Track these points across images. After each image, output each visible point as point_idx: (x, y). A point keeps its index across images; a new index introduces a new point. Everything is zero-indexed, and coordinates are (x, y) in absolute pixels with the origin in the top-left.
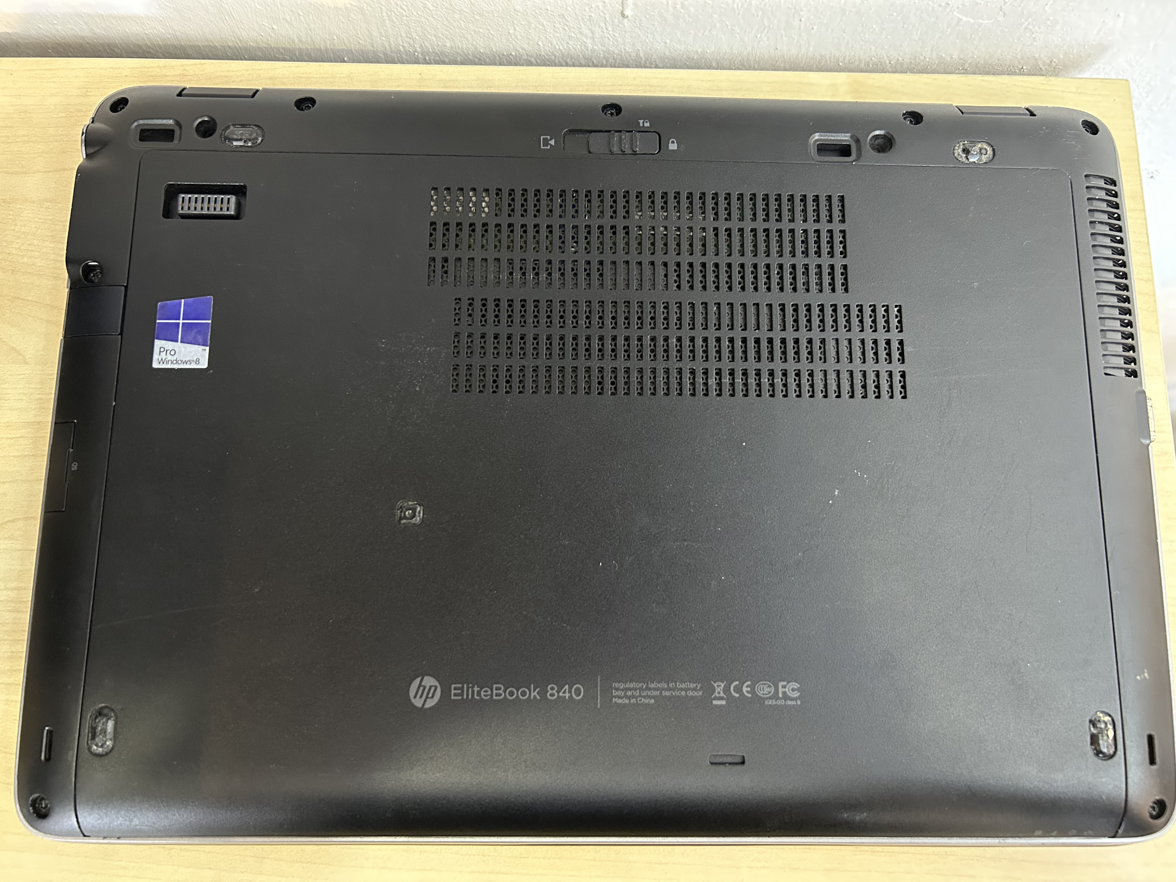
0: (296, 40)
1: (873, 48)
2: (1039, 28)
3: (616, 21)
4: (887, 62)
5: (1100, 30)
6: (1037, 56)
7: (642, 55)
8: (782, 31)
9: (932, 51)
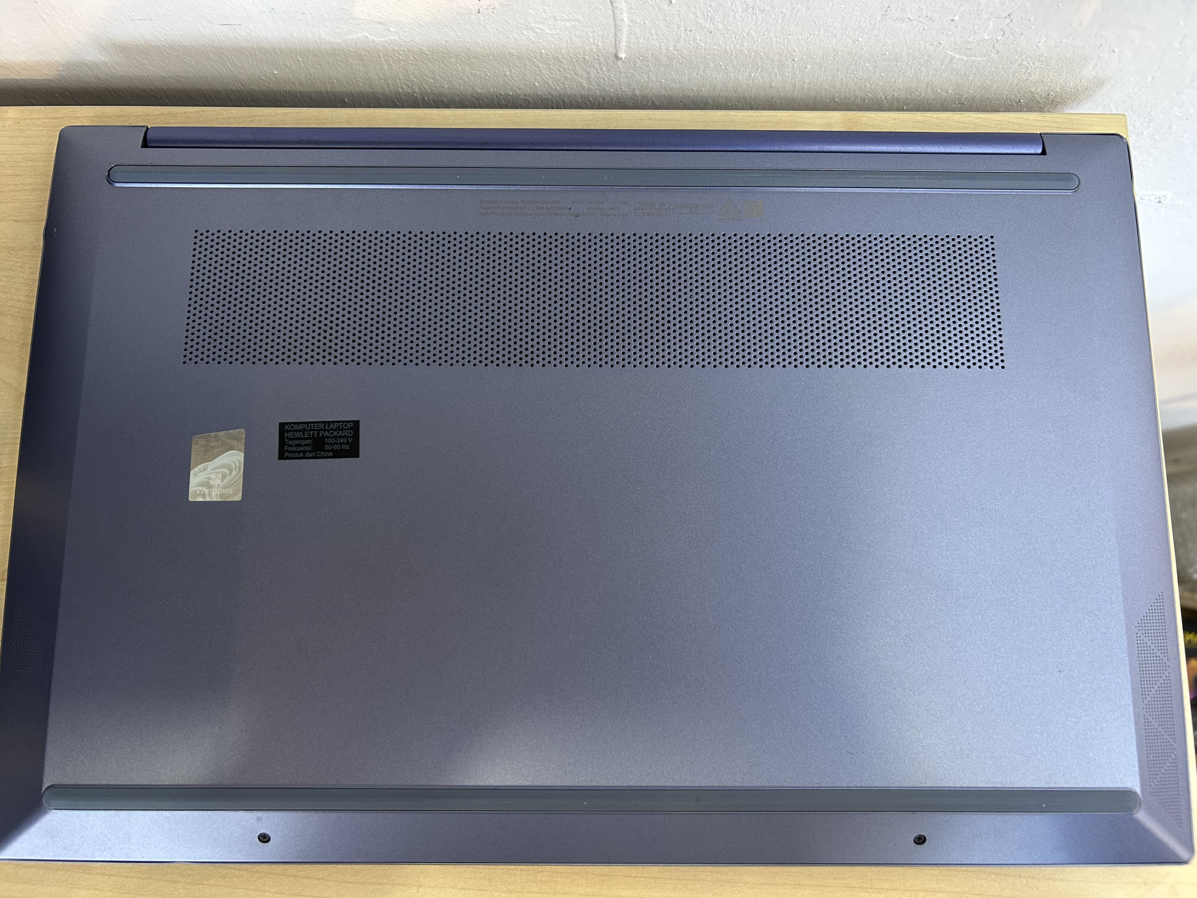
0: (297, 84)
1: (868, 85)
2: (1034, 64)
3: (610, 63)
4: (883, 97)
5: (1096, 64)
6: (1033, 90)
7: (637, 93)
8: (776, 70)
9: (927, 86)
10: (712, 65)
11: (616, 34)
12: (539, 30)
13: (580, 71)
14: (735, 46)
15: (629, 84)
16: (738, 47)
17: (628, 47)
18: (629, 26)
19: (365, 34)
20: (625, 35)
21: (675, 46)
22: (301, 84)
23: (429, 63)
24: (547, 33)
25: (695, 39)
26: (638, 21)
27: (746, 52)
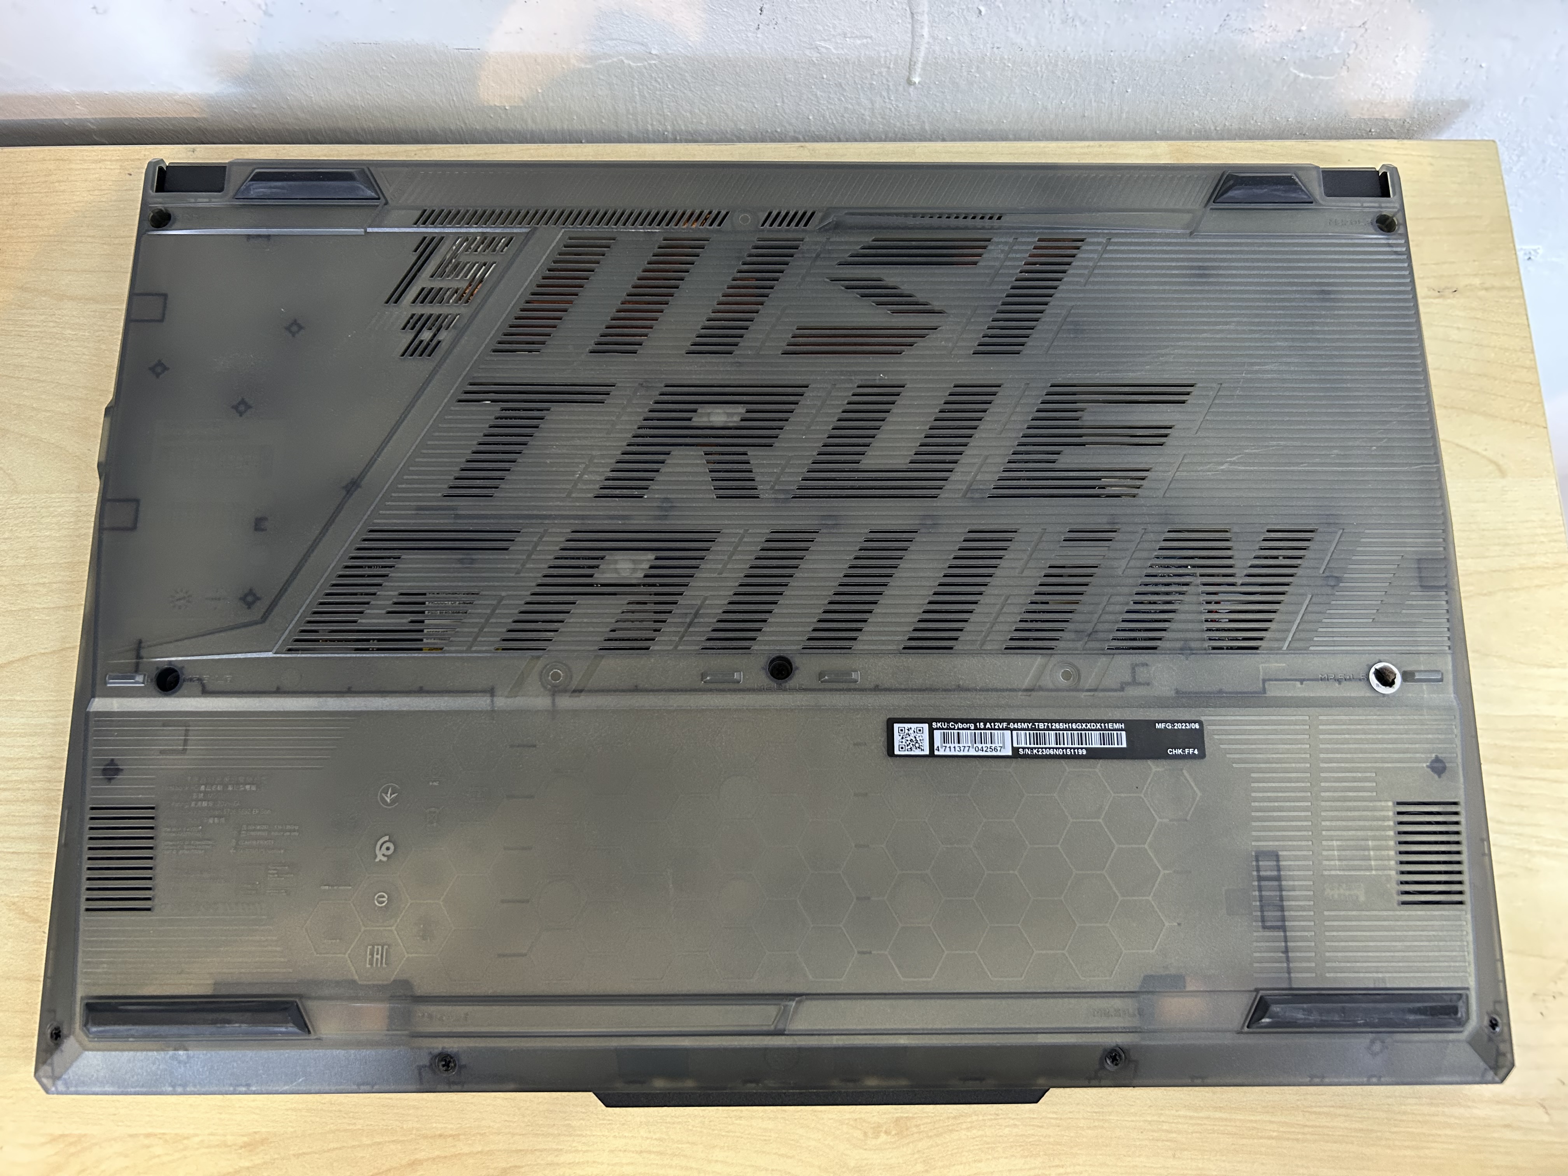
10: (1018, 91)
11: (912, 53)
12: (824, 50)
13: (865, 102)
14: (1047, 67)
15: (919, 116)
16: (1050, 68)
17: (923, 69)
18: (928, 43)
19: (623, 58)
20: (922, 54)
21: (978, 67)
22: (534, 121)
23: (690, 94)
24: (833, 54)
25: (1002, 59)
26: (940, 36)
27: (1059, 73)
